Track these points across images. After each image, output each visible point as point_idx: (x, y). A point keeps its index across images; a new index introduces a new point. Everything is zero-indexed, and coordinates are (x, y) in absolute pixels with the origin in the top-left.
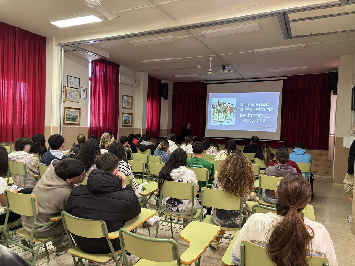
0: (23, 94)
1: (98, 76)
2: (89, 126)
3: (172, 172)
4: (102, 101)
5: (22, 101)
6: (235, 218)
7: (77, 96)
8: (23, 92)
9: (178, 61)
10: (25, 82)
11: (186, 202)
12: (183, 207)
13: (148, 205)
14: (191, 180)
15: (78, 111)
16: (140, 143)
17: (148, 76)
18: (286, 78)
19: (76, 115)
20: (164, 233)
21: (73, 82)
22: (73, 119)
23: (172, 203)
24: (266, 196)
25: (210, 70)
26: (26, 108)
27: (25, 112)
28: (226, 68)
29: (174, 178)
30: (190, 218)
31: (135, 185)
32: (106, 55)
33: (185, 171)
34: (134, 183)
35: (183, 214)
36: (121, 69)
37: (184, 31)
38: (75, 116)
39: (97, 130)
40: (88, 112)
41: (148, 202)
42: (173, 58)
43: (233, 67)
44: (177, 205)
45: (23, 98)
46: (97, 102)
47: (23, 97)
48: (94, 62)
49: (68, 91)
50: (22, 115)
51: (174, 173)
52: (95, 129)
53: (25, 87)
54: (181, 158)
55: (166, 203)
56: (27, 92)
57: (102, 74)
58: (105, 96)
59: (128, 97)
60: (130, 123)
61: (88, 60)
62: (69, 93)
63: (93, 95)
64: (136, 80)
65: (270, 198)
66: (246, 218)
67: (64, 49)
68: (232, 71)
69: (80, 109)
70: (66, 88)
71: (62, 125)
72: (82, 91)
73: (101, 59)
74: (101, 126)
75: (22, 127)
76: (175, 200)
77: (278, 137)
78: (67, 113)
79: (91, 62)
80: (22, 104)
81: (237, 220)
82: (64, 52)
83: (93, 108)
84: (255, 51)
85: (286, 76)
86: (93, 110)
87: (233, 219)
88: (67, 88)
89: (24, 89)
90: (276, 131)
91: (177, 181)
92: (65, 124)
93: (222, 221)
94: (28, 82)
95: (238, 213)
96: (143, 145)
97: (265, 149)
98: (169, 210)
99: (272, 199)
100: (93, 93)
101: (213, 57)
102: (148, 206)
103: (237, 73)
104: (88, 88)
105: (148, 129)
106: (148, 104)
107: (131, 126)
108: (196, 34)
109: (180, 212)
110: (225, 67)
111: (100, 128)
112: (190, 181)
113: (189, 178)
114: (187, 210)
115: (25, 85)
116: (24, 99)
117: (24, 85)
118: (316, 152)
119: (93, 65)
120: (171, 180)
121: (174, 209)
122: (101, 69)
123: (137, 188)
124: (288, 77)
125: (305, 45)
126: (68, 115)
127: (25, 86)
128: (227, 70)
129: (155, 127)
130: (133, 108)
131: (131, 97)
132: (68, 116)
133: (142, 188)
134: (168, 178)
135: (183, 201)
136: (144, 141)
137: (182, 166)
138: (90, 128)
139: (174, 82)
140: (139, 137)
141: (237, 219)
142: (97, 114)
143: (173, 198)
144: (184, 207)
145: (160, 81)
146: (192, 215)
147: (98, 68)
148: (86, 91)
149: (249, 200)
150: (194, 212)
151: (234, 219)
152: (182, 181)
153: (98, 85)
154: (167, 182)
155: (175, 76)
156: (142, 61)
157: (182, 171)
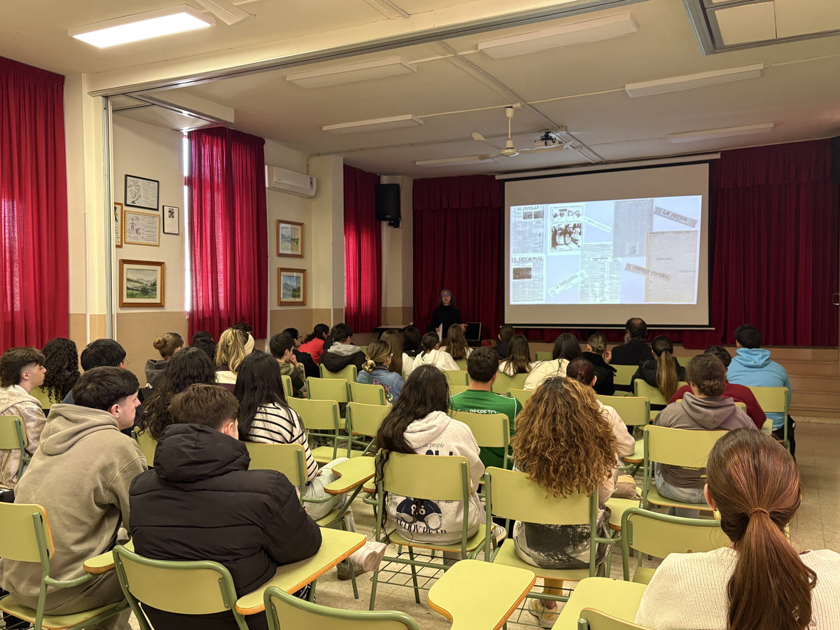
0: (7, 231)
1: (206, 171)
2: (188, 308)
3: (409, 428)
4: (221, 238)
5: (7, 249)
6: (575, 545)
7: (153, 230)
8: (7, 224)
9: (422, 122)
10: (12, 198)
11: (449, 509)
12: (441, 520)
13: (349, 519)
14: (460, 449)
15: (158, 268)
16: (329, 350)
17: (344, 165)
18: (718, 156)
19: (151, 279)
20: (394, 591)
21: (142, 192)
22: (145, 292)
23: (413, 510)
24: (664, 484)
25: (510, 144)
26: (16, 269)
27: (17, 279)
28: (553, 136)
29: (414, 445)
30: (460, 550)
31: (312, 468)
32: (228, 117)
33: (443, 426)
34: (309, 463)
35: (440, 540)
36: (270, 149)
37: (434, 44)
38: (149, 284)
39: (212, 319)
40: (183, 270)
41: (350, 509)
42: (409, 117)
43: (572, 133)
44: (427, 514)
45: (7, 241)
46: (209, 241)
47: (9, 238)
48: (196, 135)
49: (129, 216)
50: (8, 287)
51: (415, 432)
52: (207, 315)
53: (13, 210)
54: (430, 391)
55: (397, 511)
56: (18, 224)
57: (218, 165)
58: (228, 226)
59: (293, 226)
60: (299, 296)
61: (179, 131)
62: (131, 221)
63: (196, 224)
64: (311, 179)
65: (675, 486)
66: (604, 544)
67: (113, 105)
68: (570, 143)
69: (164, 263)
70: (122, 208)
71: (116, 309)
72: (167, 214)
73: (214, 126)
74: (222, 306)
75: (9, 319)
76: (420, 502)
77: (702, 319)
78: (129, 277)
79: (187, 134)
80: (7, 258)
81: (580, 552)
82: (114, 111)
83: (198, 261)
84: (629, 87)
85: (717, 152)
86: (197, 264)
87: (569, 550)
88: (125, 208)
89: (9, 217)
90: (695, 303)
91: (422, 452)
92: (123, 305)
93: (542, 556)
94: (20, 198)
95: (585, 534)
96: (335, 356)
97: (663, 355)
98: (404, 530)
99: (680, 490)
100: (195, 220)
101: (516, 110)
102: (351, 520)
103: (584, 148)
104: (183, 206)
105: (348, 309)
106: (348, 241)
107: (303, 304)
108: (467, 50)
109: (434, 535)
110: (550, 135)
111: (220, 313)
112: (456, 451)
113: (456, 444)
114: (453, 530)
115: (13, 205)
116: (10, 244)
117: (9, 206)
118: (807, 353)
119: (193, 142)
120: (407, 450)
121: (416, 526)
122: (215, 153)
123: (319, 475)
124: (724, 153)
125: (761, 66)
126: (132, 281)
127: (13, 208)
128: (557, 142)
129: (369, 304)
130: (307, 254)
131: (301, 224)
132: (131, 285)
133: (331, 472)
134: (399, 446)
135: (442, 505)
136: (337, 345)
137: (437, 410)
138: (192, 315)
139: (416, 178)
140: (326, 334)
141: (580, 548)
142: (210, 275)
143: (414, 499)
144: (443, 523)
145: (376, 178)
146: (464, 541)
147: (206, 151)
148: (176, 214)
149: (614, 496)
150: (470, 534)
151: (574, 549)
152: (437, 453)
153: (209, 196)
154: (395, 457)
155: (417, 163)
156: (325, 128)
157: (434, 426)
